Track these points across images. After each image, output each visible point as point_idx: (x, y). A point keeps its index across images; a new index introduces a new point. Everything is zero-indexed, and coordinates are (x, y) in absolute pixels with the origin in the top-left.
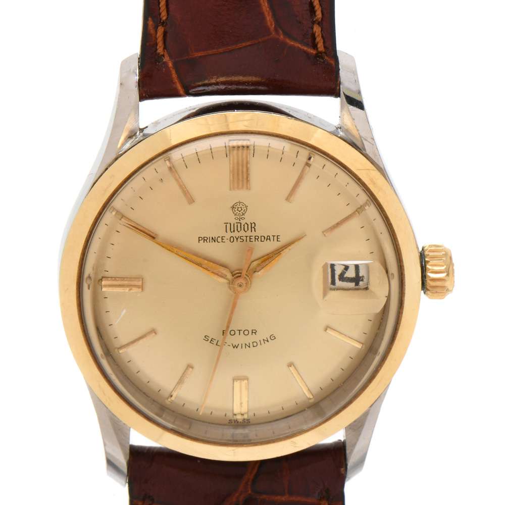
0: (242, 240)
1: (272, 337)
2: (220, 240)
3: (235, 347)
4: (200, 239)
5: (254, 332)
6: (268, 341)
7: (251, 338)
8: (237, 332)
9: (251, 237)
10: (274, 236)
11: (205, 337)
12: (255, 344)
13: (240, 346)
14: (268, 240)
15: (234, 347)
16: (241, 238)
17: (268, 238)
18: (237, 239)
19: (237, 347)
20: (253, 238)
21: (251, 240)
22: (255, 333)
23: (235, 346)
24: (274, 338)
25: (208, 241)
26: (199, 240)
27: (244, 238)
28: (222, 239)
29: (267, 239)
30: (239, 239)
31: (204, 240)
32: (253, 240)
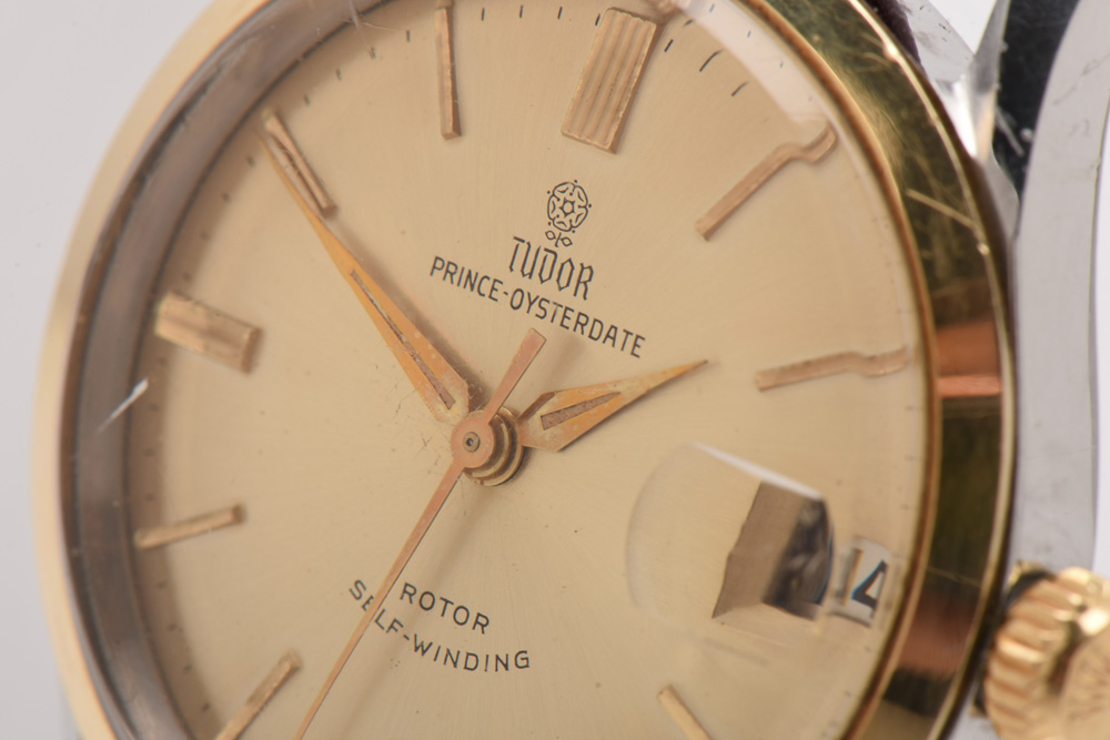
0: (542, 313)
1: (522, 660)
2: (486, 287)
3: (422, 649)
4: (439, 264)
5: (482, 623)
6: (506, 666)
7: (466, 639)
8: (439, 605)
9: (569, 313)
10: (628, 333)
11: (357, 582)
12: (471, 662)
13: (432, 652)
14: (609, 341)
15: (416, 649)
16: (544, 304)
17: (612, 334)
18: (531, 304)
19: (424, 652)
20: (573, 316)
21: (566, 322)
22: (483, 626)
23: (422, 645)
24: (524, 663)
25: (456, 277)
26: (434, 267)
27: (550, 308)
28: (493, 288)
29: (608, 336)
30: (535, 308)
31: (447, 271)
32: (570, 323)
